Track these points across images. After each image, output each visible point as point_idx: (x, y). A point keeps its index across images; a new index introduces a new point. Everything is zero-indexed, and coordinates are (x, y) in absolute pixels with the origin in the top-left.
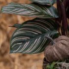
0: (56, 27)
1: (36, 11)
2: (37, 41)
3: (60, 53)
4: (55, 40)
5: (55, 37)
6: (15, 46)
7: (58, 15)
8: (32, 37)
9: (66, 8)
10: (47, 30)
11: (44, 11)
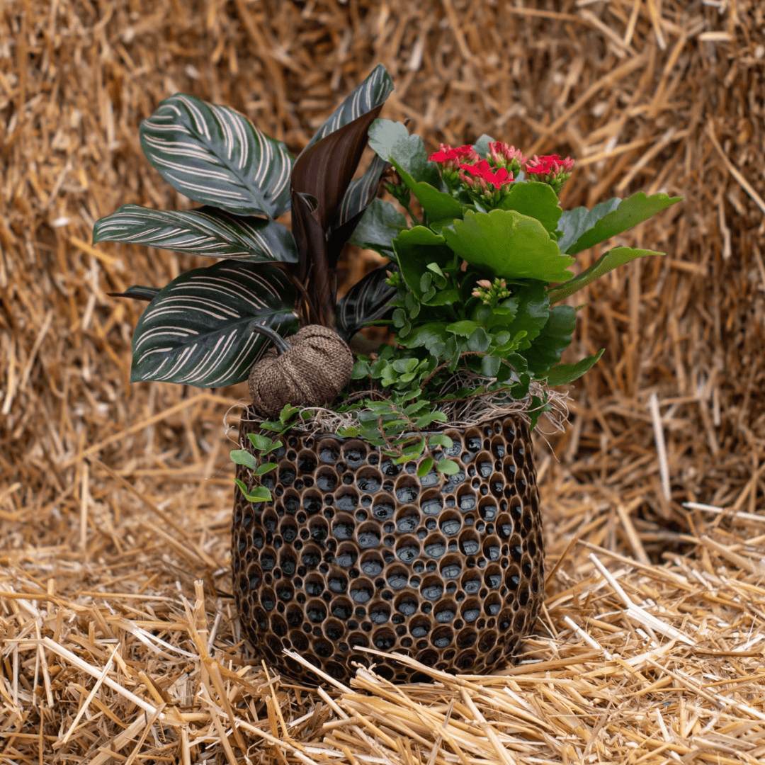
0: (290, 297)
1: (220, 239)
2: (225, 344)
3: (307, 378)
4: (288, 340)
5: (288, 330)
6: (148, 357)
7: (294, 255)
8: (207, 331)
9: (325, 230)
10: (258, 305)
11: (245, 239)
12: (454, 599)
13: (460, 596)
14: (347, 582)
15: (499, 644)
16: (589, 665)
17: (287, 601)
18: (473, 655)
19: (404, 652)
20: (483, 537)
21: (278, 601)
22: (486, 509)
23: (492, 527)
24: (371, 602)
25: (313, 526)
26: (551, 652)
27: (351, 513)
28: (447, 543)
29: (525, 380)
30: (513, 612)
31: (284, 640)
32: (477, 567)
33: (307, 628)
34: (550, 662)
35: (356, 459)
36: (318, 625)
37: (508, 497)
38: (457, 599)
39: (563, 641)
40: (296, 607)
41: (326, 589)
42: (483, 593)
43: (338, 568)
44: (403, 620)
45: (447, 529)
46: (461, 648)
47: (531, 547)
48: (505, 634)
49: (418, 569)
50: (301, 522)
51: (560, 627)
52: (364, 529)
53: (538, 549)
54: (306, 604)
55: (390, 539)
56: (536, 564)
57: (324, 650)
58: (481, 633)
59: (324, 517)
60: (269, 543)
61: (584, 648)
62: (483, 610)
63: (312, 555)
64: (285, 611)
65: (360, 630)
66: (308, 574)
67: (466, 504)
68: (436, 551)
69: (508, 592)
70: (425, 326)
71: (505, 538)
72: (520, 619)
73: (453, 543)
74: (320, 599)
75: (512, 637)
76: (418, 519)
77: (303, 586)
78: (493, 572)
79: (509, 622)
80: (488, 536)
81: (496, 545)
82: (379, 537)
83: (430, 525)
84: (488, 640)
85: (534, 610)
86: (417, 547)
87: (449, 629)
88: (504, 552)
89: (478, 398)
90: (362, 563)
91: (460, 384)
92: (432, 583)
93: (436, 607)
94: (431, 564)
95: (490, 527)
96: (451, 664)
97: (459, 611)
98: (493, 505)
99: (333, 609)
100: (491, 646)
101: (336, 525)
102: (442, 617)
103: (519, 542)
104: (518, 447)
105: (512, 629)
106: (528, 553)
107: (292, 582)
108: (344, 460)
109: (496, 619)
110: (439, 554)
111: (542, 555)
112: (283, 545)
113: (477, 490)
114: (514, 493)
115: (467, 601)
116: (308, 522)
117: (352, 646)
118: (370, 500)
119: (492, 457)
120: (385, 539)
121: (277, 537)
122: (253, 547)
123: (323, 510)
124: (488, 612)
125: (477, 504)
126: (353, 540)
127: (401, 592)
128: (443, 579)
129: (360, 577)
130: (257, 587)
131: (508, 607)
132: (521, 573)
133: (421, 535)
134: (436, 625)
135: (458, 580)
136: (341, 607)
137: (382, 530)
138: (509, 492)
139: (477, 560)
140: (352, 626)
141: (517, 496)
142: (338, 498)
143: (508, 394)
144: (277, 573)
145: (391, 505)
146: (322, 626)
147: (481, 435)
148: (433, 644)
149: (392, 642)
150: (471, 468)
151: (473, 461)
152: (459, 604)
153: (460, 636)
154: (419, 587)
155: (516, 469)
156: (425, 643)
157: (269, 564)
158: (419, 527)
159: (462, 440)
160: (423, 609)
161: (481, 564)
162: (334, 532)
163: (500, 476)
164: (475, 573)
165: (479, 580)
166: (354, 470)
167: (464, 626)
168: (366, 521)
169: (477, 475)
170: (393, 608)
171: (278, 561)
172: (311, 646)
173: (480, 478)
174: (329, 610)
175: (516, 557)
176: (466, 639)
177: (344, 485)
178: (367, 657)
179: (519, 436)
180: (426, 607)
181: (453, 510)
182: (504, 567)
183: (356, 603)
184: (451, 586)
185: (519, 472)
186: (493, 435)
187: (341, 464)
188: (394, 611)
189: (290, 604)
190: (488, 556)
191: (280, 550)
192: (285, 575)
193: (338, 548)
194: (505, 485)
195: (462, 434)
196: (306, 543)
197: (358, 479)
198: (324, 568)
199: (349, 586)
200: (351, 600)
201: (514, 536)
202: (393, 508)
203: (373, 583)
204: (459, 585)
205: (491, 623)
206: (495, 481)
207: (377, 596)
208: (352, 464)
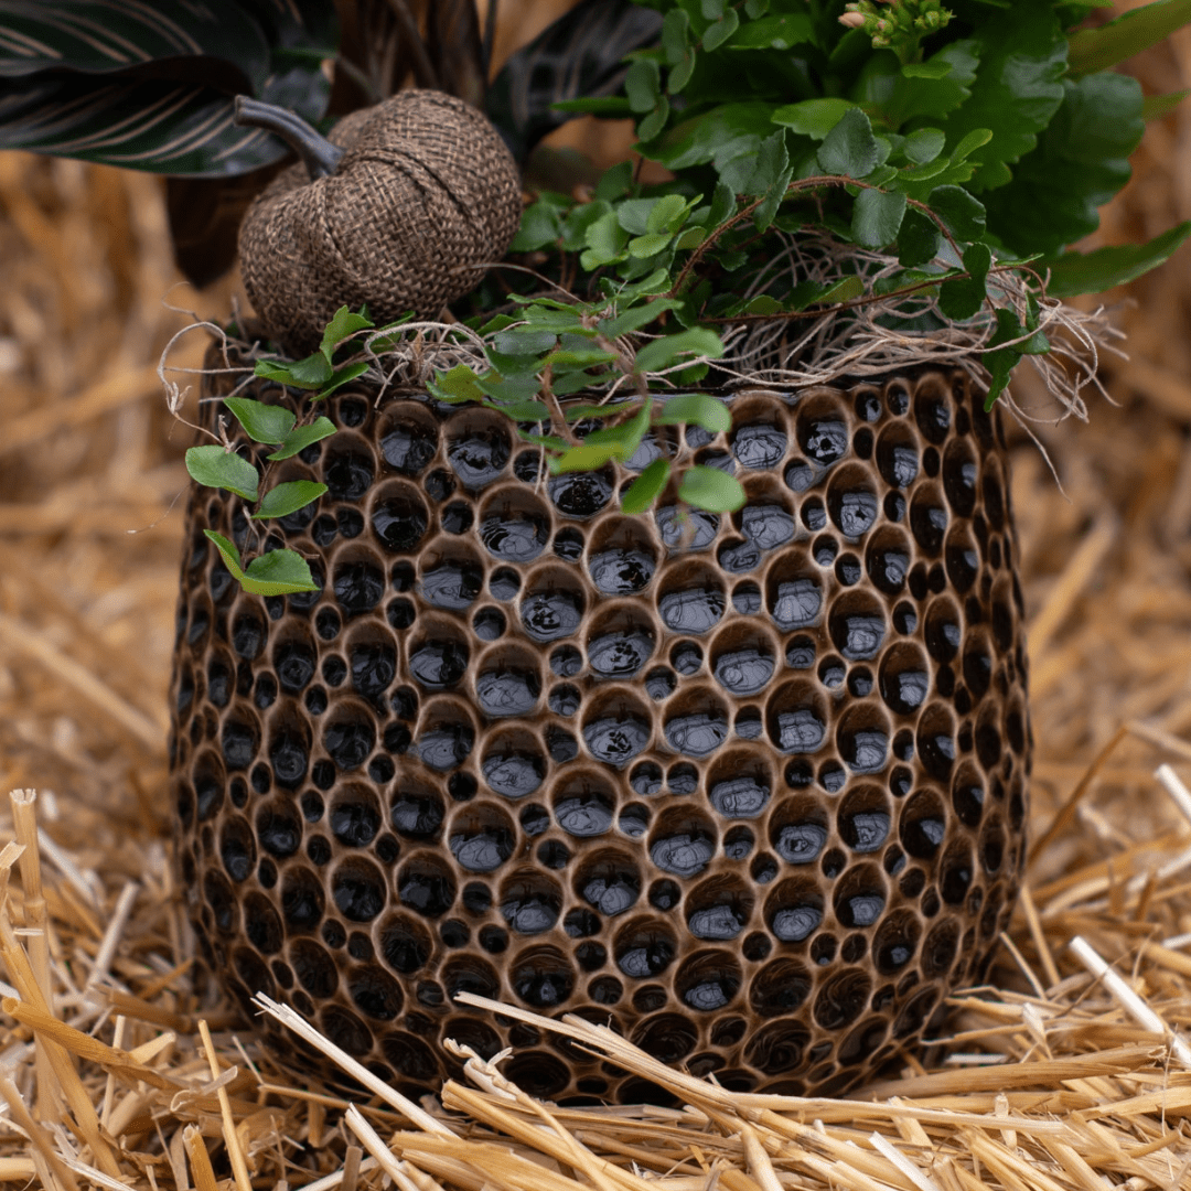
12: (746, 875)
13: (763, 866)
14: (441, 812)
15: (876, 1008)
16: (1129, 1078)
17: (283, 856)
18: (799, 1034)
19: (596, 1017)
20: (838, 703)
21: (261, 855)
22: (852, 624)
23: (868, 677)
24: (507, 869)
25: (357, 649)
26: (1029, 1037)
27: (462, 615)
28: (733, 712)
29: (977, 263)
30: (922, 919)
31: (275, 964)
32: (817, 788)
33: (334, 933)
34: (1025, 1067)
35: (478, 464)
36: (360, 928)
37: (920, 595)
38: (756, 875)
39: (1066, 1005)
40: (306, 873)
41: (386, 827)
42: (834, 862)
43: (419, 770)
44: (596, 927)
45: (732, 674)
46: (765, 1014)
47: (985, 743)
48: (897, 982)
49: (642, 783)
50: (327, 635)
51: (1069, 964)
52: (494, 663)
53: (1007, 749)
54: (332, 868)
55: (566, 694)
56: (998, 791)
57: (378, 998)
58: (822, 976)
59: (387, 625)
60: (244, 692)
61: (1122, 1030)
62: (829, 910)
63: (352, 731)
64: (279, 885)
65: (475, 948)
66: (339, 784)
67: (792, 608)
68: (699, 736)
69: (908, 864)
70: (717, 111)
71: (904, 711)
72: (943, 943)
73: (748, 715)
74: (367, 853)
75: (915, 991)
76: (651, 644)
77: (326, 816)
78: (862, 804)
79: (911, 949)
80: (855, 702)
81: (874, 726)
82: (534, 686)
83: (683, 661)
84: (843, 998)
85: (989, 918)
86: (643, 720)
87: (726, 959)
88: (901, 749)
89: (846, 312)
90: (486, 758)
91: (802, 276)
92: (684, 825)
93: (692, 896)
94: (684, 773)
95: (861, 674)
96: (735, 1059)
97: (758, 910)
98: (873, 614)
99: (402, 883)
100: (851, 1012)
101: (417, 648)
102: (707, 923)
103: (948, 722)
104: (960, 459)
105: (916, 966)
106: (974, 759)
107: (298, 802)
108: (448, 463)
109: (870, 936)
110: (707, 744)
111: (1018, 765)
112: (279, 700)
113: (826, 569)
114: (940, 587)
115: (785, 881)
116: (345, 636)
117: (452, 994)
118: (514, 580)
119: (876, 480)
120: (553, 694)
121: (266, 675)
122: (205, 702)
123: (385, 603)
124: (845, 915)
125: (825, 610)
126: (464, 694)
127: (594, 846)
128: (715, 816)
129: (479, 798)
130: (212, 812)
131: (908, 906)
132: (949, 811)
133: (656, 687)
134: (690, 945)
135: (759, 822)
136: (422, 880)
137: (545, 665)
138: (923, 583)
139: (817, 767)
140: (455, 936)
141: (949, 594)
142: (428, 569)
143: (932, 302)
144: (261, 776)
145: (575, 598)
146: (374, 930)
147: (849, 415)
148: (682, 996)
149: (564, 987)
150: (811, 506)
151: (819, 486)
152: (760, 890)
153: (760, 982)
154: (645, 836)
155: (948, 520)
156: (658, 996)
157: (241, 751)
158: (652, 663)
159: (791, 425)
160: (654, 898)
161: (829, 779)
162: (410, 667)
163: (900, 536)
164: (811, 804)
165: (822, 825)
166: (473, 493)
167: (774, 952)
168: (502, 641)
169: (827, 528)
170: (568, 890)
171: (265, 743)
172: (343, 986)
173: (838, 536)
174: (391, 887)
175: (936, 766)
176: (779, 989)
177: (444, 535)
178: (495, 1027)
179: (963, 425)
180: (665, 893)
181: (751, 621)
182: (898, 792)
183: (466, 872)
184: (738, 837)
185: (959, 530)
186: (884, 417)
187: (440, 475)
188: (570, 900)
189: (290, 864)
190: (850, 756)
191: (271, 711)
192: (281, 783)
193: (422, 711)
194: (914, 560)
195: (791, 408)
196: (338, 694)
197: (484, 518)
198: (383, 770)
199: (449, 823)
200: (453, 862)
201: (931, 708)
202: (580, 607)
203: (515, 817)
204: (762, 836)
205: (855, 949)
206: (882, 549)
207: (524, 854)
208: (468, 475)
